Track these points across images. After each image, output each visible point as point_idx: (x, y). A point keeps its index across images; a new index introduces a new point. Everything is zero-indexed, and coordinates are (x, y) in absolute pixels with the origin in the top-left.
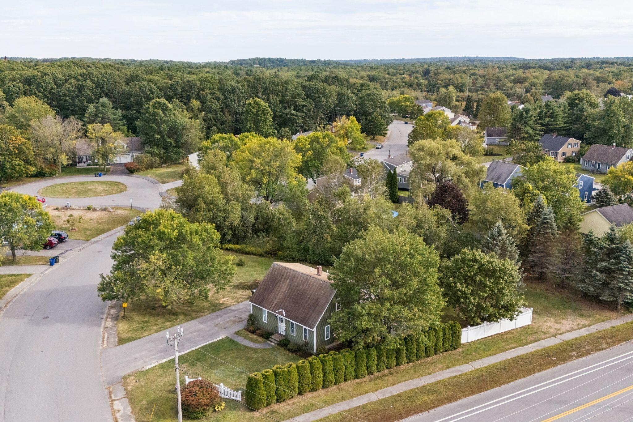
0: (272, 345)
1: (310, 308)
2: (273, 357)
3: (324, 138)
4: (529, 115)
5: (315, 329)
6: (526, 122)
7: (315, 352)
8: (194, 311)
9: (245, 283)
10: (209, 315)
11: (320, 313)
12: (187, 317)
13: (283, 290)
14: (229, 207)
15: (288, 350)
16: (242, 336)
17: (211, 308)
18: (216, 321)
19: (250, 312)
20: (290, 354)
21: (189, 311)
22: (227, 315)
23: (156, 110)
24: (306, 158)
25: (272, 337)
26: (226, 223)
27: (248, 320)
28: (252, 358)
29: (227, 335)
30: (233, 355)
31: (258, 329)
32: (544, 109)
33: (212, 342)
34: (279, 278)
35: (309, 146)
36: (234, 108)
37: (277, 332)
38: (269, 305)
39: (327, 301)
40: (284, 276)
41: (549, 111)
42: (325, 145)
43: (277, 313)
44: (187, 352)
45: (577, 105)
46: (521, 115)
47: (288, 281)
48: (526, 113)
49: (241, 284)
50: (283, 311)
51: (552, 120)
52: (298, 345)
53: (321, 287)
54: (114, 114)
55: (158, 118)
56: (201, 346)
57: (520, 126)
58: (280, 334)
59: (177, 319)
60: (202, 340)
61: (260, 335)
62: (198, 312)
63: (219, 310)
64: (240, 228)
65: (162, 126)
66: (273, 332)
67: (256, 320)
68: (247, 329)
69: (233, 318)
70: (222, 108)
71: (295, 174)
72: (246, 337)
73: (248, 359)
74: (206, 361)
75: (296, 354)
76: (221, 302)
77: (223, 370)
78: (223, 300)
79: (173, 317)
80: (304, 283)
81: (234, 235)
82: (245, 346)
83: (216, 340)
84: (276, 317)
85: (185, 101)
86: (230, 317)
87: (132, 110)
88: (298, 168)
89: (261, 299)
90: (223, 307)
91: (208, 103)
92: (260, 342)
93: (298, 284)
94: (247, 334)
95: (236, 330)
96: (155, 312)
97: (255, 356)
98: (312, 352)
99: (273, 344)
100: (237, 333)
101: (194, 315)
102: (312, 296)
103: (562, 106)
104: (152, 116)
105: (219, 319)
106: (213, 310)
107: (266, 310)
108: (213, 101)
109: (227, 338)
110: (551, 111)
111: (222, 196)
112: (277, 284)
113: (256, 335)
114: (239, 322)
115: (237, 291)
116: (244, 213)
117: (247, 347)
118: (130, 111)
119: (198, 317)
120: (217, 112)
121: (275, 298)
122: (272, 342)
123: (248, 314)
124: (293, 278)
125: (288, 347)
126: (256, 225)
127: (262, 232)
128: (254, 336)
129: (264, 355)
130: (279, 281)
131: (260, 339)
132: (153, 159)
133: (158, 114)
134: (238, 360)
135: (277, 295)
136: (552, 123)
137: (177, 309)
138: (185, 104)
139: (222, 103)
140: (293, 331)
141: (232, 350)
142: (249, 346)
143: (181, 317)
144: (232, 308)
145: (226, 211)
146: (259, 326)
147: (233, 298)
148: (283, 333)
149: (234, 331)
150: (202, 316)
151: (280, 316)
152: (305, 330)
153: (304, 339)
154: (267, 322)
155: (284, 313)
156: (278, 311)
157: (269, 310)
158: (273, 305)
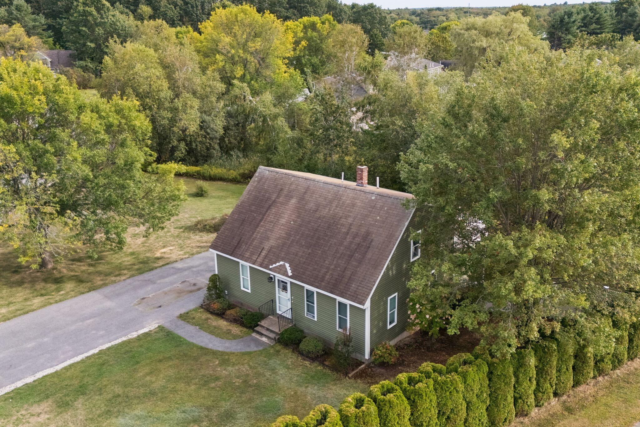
0: (263, 343)
1: (351, 256)
2: (268, 374)
3: (323, 23)
4: (572, 20)
5: (367, 305)
6: (567, 30)
7: (367, 356)
8: (99, 273)
9: (206, 221)
10: (128, 281)
11: (377, 266)
12: (84, 285)
13: (283, 221)
14: (178, 103)
15: (301, 353)
16: (194, 324)
17: (136, 267)
18: (141, 293)
19: (214, 270)
20: (307, 363)
21: (89, 274)
22: (167, 280)
23: (87, 8)
24: (298, 53)
25: (263, 323)
26: (175, 129)
27: (209, 289)
28: (217, 379)
29: (161, 322)
30: (171, 372)
31: (231, 306)
32: (590, 13)
33: (124, 339)
34: (274, 197)
35: (302, 34)
36: (197, 16)
37: (273, 311)
38: (252, 254)
39: (391, 237)
40: (285, 192)
41: (594, 16)
42: (325, 33)
43: (270, 270)
44: (59, 367)
45: (625, 10)
46: (562, 20)
47: (294, 201)
48: (569, 18)
49: (198, 222)
50: (287, 265)
51: (599, 26)
52: (325, 342)
53: (374, 207)
54: (35, 20)
55: (90, 18)
56: (96, 351)
57: (560, 34)
58: (280, 317)
59: (58, 290)
60: (102, 336)
61: (236, 321)
62: (107, 275)
63: (152, 269)
64: (198, 140)
65: (97, 29)
66: (264, 312)
67: (227, 287)
68: (206, 307)
69: (179, 285)
70: (181, 16)
71: (284, 68)
72: (203, 326)
73: (206, 383)
74: (100, 391)
75: (322, 363)
76: (158, 255)
77: (139, 418)
78: (163, 250)
79: (54, 287)
80: (331, 202)
81: (191, 151)
82: (202, 348)
83: (134, 335)
84: (271, 279)
85: (132, 8)
86: (172, 283)
87: (61, 18)
88: (288, 58)
89: (235, 242)
90: (161, 263)
91: (162, 9)
92: (235, 337)
93: (318, 206)
94: (207, 319)
95: (183, 311)
96: (17, 277)
97: (223, 372)
98: (358, 357)
99: (264, 339)
100: (184, 317)
101: (98, 281)
102: (354, 230)
103: (608, 11)
104: (82, 16)
105: (149, 288)
106: (137, 270)
107: (248, 264)
108: (169, 6)
109: (161, 328)
110: (598, 15)
111: (165, 84)
112: (269, 208)
113: (227, 320)
114: (191, 292)
115: (192, 235)
116: (207, 118)
117: (205, 351)
118: (58, 20)
119: (105, 285)
120: (174, 21)
121: (268, 239)
122: (261, 334)
123: (209, 275)
124: (305, 193)
125: (302, 346)
126: (226, 139)
127: (236, 150)
128: (222, 323)
129: (245, 369)
130: (274, 201)
131: (236, 329)
132: (86, 75)
133: (91, 14)
134: (181, 386)
135: (271, 231)
136: (598, 31)
137: (65, 271)
138: (131, 11)
139: (181, 9)
140: (310, 310)
141: (170, 358)
142: (210, 346)
143: (69, 286)
144: (179, 265)
145: (174, 110)
146: (232, 300)
147: (181, 247)
148: (288, 315)
149: (178, 313)
150: (115, 282)
151: (279, 276)
152: (342, 306)
153: (337, 328)
154: (250, 291)
155: (288, 269)
156: (274, 266)
157: (254, 264)
158: (264, 253)
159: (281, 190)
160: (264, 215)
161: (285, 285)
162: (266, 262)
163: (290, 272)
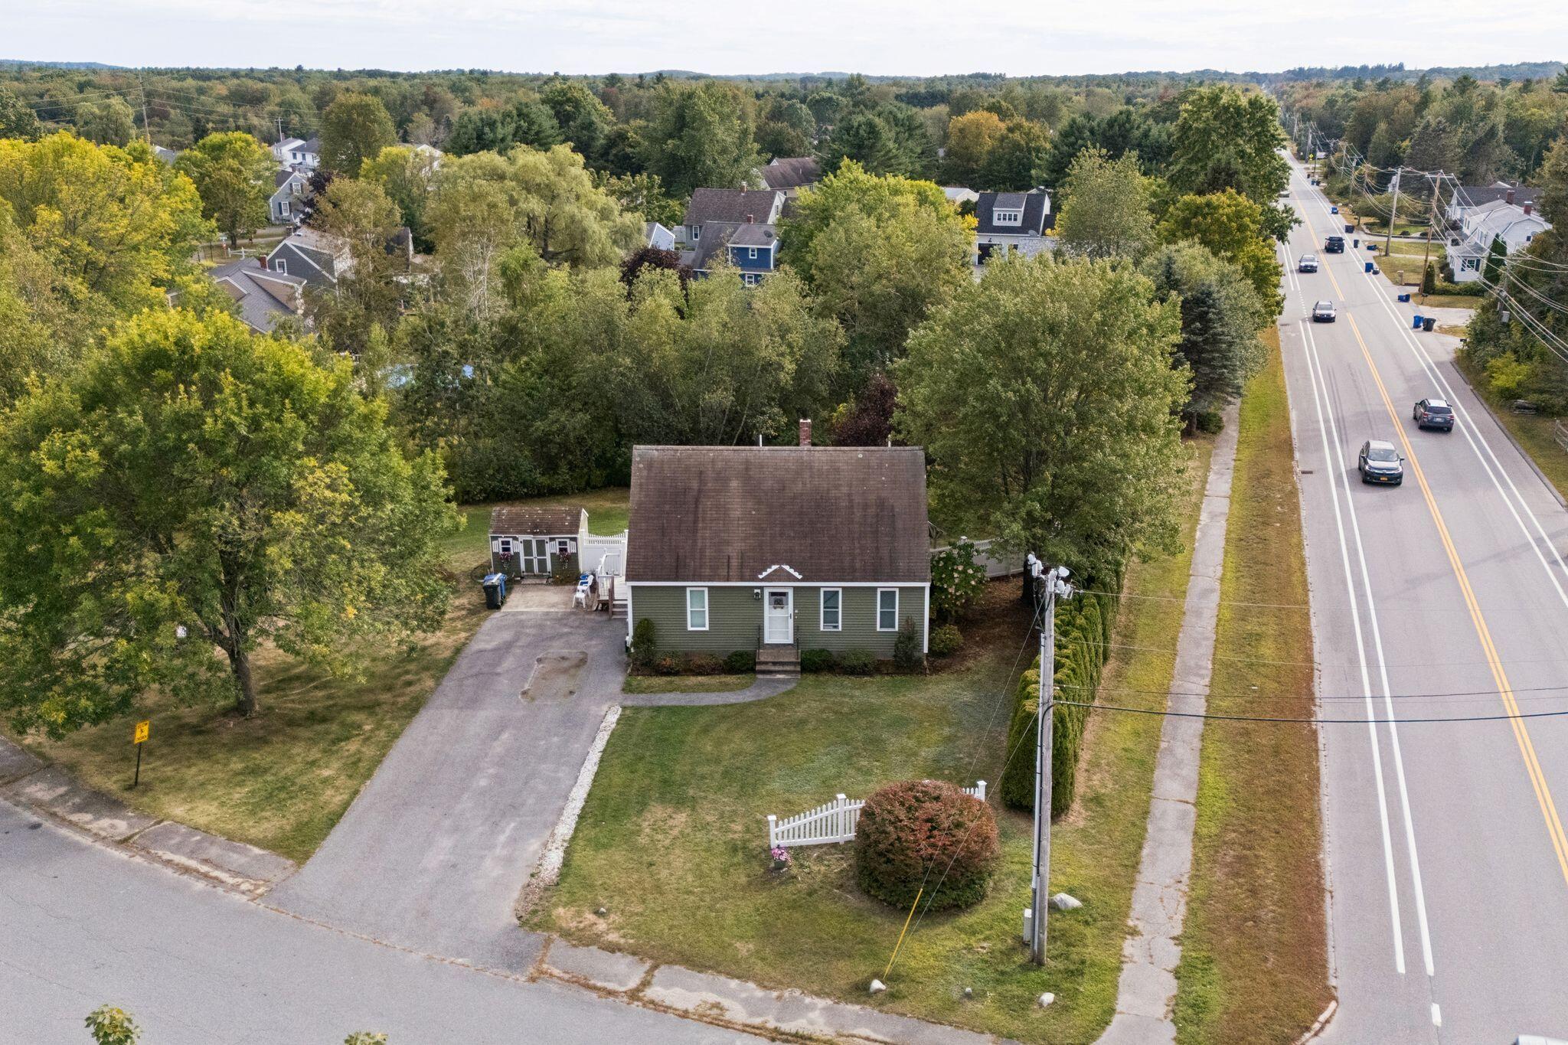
0: (787, 680)
1: (876, 532)
13: (737, 513)
15: (846, 673)
16: (664, 692)
18: (505, 688)
22: (508, 665)
25: (763, 659)
29: (616, 704)
31: (687, 657)
33: (605, 733)
34: (695, 485)
37: (760, 643)
38: (713, 567)
40: (710, 475)
43: (762, 580)
47: (735, 484)
50: (788, 569)
53: (868, 468)
56: (596, 754)
58: (774, 646)
60: (566, 742)
61: (715, 671)
69: (541, 666)
72: (683, 690)
75: (882, 674)
83: (609, 725)
84: (755, 597)
86: (525, 666)
89: (670, 562)
92: (742, 685)
93: (781, 482)
94: (670, 682)
99: (782, 676)
100: (634, 690)
102: (858, 500)
105: (505, 681)
109: (631, 708)
112: (697, 501)
113: (699, 674)
114: (577, 666)
117: (735, 706)
121: (727, 543)
122: (771, 672)
124: (747, 470)
128: (698, 679)
130: (700, 491)
131: (729, 679)
135: (726, 531)
140: (830, 618)
148: (792, 641)
152: (887, 595)
153: (878, 629)
154: (707, 628)
155: (792, 571)
156: (765, 574)
157: (728, 580)
158: (734, 563)
159: (701, 473)
160: (696, 512)
161: (778, 599)
162: (747, 573)
163: (796, 574)
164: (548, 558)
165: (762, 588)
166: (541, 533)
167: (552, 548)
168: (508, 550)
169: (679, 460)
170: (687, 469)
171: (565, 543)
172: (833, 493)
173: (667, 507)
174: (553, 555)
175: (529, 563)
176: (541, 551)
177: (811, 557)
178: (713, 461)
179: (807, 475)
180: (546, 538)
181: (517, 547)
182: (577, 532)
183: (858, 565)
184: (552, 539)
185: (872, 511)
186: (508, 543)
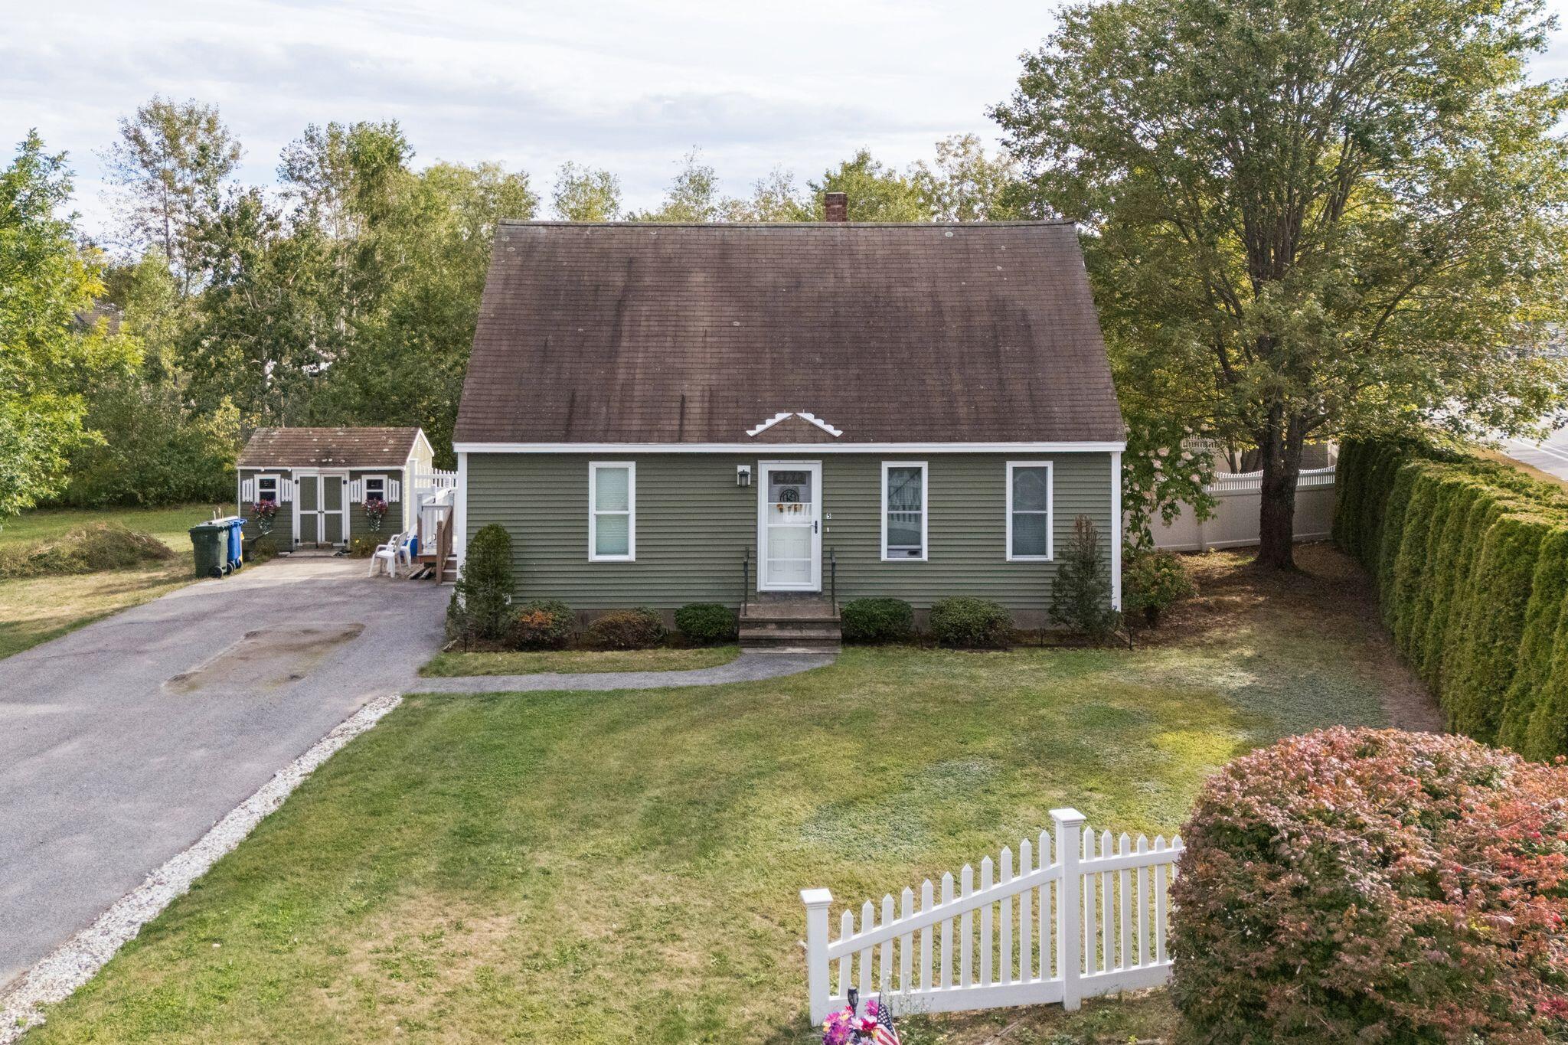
0: (810, 655)
1: (994, 355)
7: (1116, 603)
13: (700, 326)
29: (395, 692)
34: (617, 280)
38: (653, 418)
40: (650, 264)
43: (755, 439)
47: (699, 278)
50: (809, 417)
53: (967, 251)
58: (778, 598)
80: (828, 262)
89: (554, 407)
93: (793, 275)
99: (795, 651)
102: (951, 302)
109: (428, 697)
112: (620, 306)
114: (333, 641)
121: (681, 373)
124: (725, 255)
128: (607, 654)
130: (628, 289)
135: (679, 354)
148: (812, 584)
153: (1009, 556)
154: (631, 557)
155: (820, 423)
156: (760, 428)
157: (680, 440)
158: (695, 408)
159: (631, 261)
160: (617, 326)
161: (790, 489)
162: (723, 426)
163: (830, 428)
164: (345, 512)
165: (753, 459)
166: (335, 464)
167: (354, 493)
168: (271, 497)
169: (588, 242)
170: (604, 255)
171: (378, 484)
172: (899, 291)
173: (558, 315)
174: (354, 506)
175: (309, 523)
176: (333, 500)
177: (860, 399)
178: (656, 244)
179: (844, 264)
180: (342, 472)
181: (288, 492)
182: (403, 463)
183: (962, 412)
184: (355, 476)
185: (981, 320)
186: (272, 484)
